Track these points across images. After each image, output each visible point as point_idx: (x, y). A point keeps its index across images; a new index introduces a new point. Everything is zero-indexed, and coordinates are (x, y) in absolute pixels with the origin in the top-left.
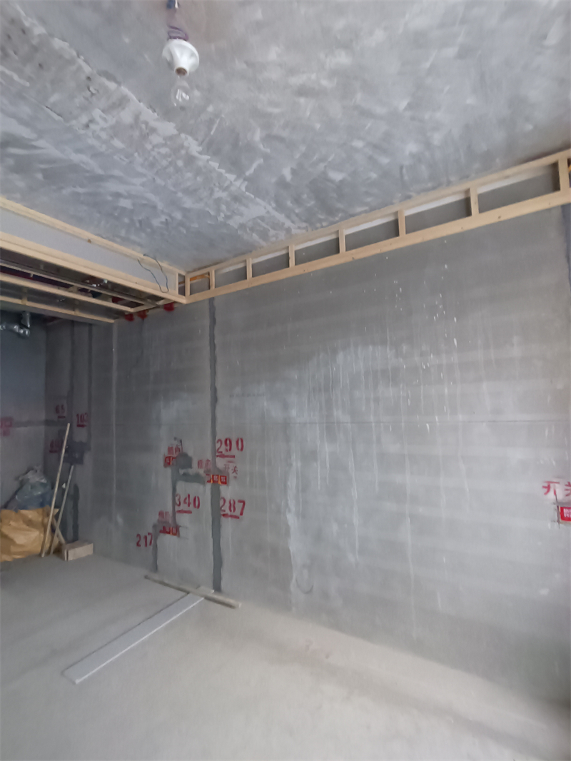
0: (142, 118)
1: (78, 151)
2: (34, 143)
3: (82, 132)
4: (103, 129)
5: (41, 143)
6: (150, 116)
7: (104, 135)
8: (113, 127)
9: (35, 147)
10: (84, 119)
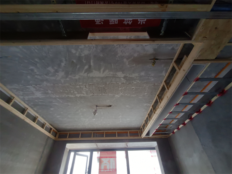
0: (82, 94)
1: (79, 79)
2: (86, 74)
3: (85, 84)
4: (83, 88)
5: (86, 75)
6: (82, 95)
7: (82, 87)
8: (83, 89)
9: (85, 72)
10: (87, 87)
